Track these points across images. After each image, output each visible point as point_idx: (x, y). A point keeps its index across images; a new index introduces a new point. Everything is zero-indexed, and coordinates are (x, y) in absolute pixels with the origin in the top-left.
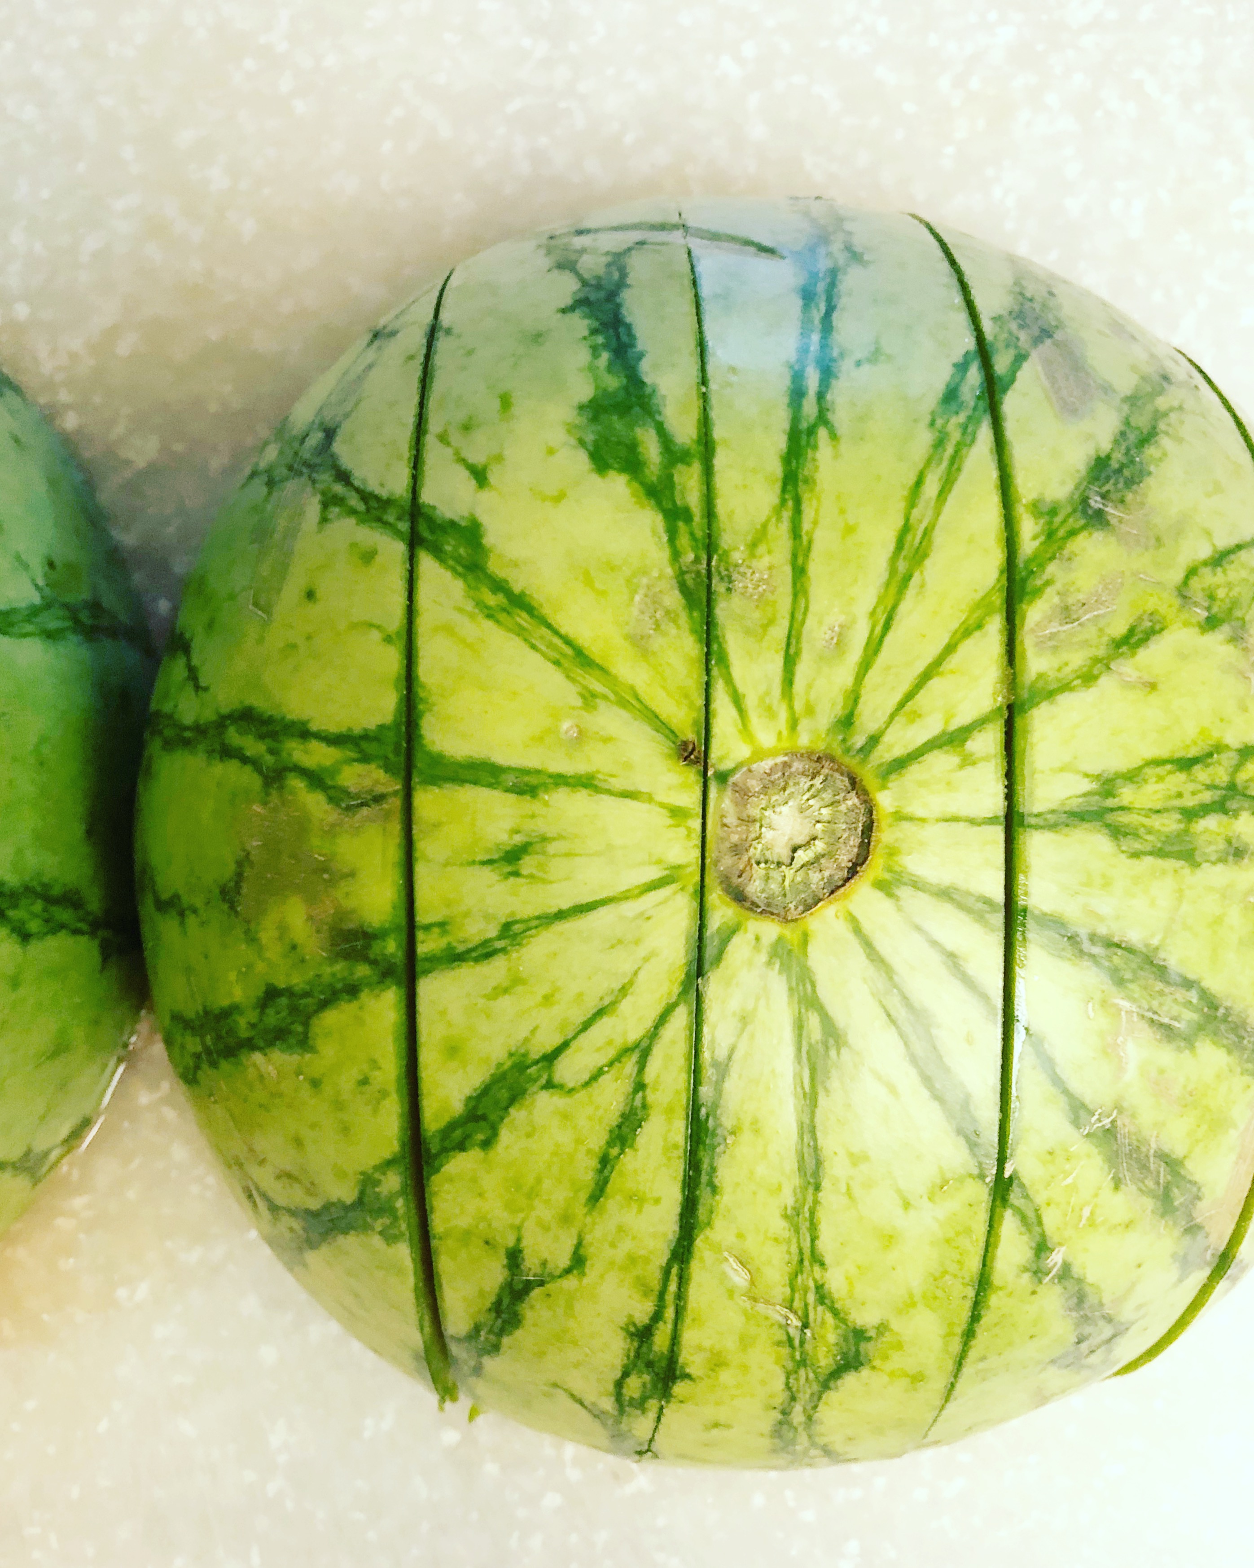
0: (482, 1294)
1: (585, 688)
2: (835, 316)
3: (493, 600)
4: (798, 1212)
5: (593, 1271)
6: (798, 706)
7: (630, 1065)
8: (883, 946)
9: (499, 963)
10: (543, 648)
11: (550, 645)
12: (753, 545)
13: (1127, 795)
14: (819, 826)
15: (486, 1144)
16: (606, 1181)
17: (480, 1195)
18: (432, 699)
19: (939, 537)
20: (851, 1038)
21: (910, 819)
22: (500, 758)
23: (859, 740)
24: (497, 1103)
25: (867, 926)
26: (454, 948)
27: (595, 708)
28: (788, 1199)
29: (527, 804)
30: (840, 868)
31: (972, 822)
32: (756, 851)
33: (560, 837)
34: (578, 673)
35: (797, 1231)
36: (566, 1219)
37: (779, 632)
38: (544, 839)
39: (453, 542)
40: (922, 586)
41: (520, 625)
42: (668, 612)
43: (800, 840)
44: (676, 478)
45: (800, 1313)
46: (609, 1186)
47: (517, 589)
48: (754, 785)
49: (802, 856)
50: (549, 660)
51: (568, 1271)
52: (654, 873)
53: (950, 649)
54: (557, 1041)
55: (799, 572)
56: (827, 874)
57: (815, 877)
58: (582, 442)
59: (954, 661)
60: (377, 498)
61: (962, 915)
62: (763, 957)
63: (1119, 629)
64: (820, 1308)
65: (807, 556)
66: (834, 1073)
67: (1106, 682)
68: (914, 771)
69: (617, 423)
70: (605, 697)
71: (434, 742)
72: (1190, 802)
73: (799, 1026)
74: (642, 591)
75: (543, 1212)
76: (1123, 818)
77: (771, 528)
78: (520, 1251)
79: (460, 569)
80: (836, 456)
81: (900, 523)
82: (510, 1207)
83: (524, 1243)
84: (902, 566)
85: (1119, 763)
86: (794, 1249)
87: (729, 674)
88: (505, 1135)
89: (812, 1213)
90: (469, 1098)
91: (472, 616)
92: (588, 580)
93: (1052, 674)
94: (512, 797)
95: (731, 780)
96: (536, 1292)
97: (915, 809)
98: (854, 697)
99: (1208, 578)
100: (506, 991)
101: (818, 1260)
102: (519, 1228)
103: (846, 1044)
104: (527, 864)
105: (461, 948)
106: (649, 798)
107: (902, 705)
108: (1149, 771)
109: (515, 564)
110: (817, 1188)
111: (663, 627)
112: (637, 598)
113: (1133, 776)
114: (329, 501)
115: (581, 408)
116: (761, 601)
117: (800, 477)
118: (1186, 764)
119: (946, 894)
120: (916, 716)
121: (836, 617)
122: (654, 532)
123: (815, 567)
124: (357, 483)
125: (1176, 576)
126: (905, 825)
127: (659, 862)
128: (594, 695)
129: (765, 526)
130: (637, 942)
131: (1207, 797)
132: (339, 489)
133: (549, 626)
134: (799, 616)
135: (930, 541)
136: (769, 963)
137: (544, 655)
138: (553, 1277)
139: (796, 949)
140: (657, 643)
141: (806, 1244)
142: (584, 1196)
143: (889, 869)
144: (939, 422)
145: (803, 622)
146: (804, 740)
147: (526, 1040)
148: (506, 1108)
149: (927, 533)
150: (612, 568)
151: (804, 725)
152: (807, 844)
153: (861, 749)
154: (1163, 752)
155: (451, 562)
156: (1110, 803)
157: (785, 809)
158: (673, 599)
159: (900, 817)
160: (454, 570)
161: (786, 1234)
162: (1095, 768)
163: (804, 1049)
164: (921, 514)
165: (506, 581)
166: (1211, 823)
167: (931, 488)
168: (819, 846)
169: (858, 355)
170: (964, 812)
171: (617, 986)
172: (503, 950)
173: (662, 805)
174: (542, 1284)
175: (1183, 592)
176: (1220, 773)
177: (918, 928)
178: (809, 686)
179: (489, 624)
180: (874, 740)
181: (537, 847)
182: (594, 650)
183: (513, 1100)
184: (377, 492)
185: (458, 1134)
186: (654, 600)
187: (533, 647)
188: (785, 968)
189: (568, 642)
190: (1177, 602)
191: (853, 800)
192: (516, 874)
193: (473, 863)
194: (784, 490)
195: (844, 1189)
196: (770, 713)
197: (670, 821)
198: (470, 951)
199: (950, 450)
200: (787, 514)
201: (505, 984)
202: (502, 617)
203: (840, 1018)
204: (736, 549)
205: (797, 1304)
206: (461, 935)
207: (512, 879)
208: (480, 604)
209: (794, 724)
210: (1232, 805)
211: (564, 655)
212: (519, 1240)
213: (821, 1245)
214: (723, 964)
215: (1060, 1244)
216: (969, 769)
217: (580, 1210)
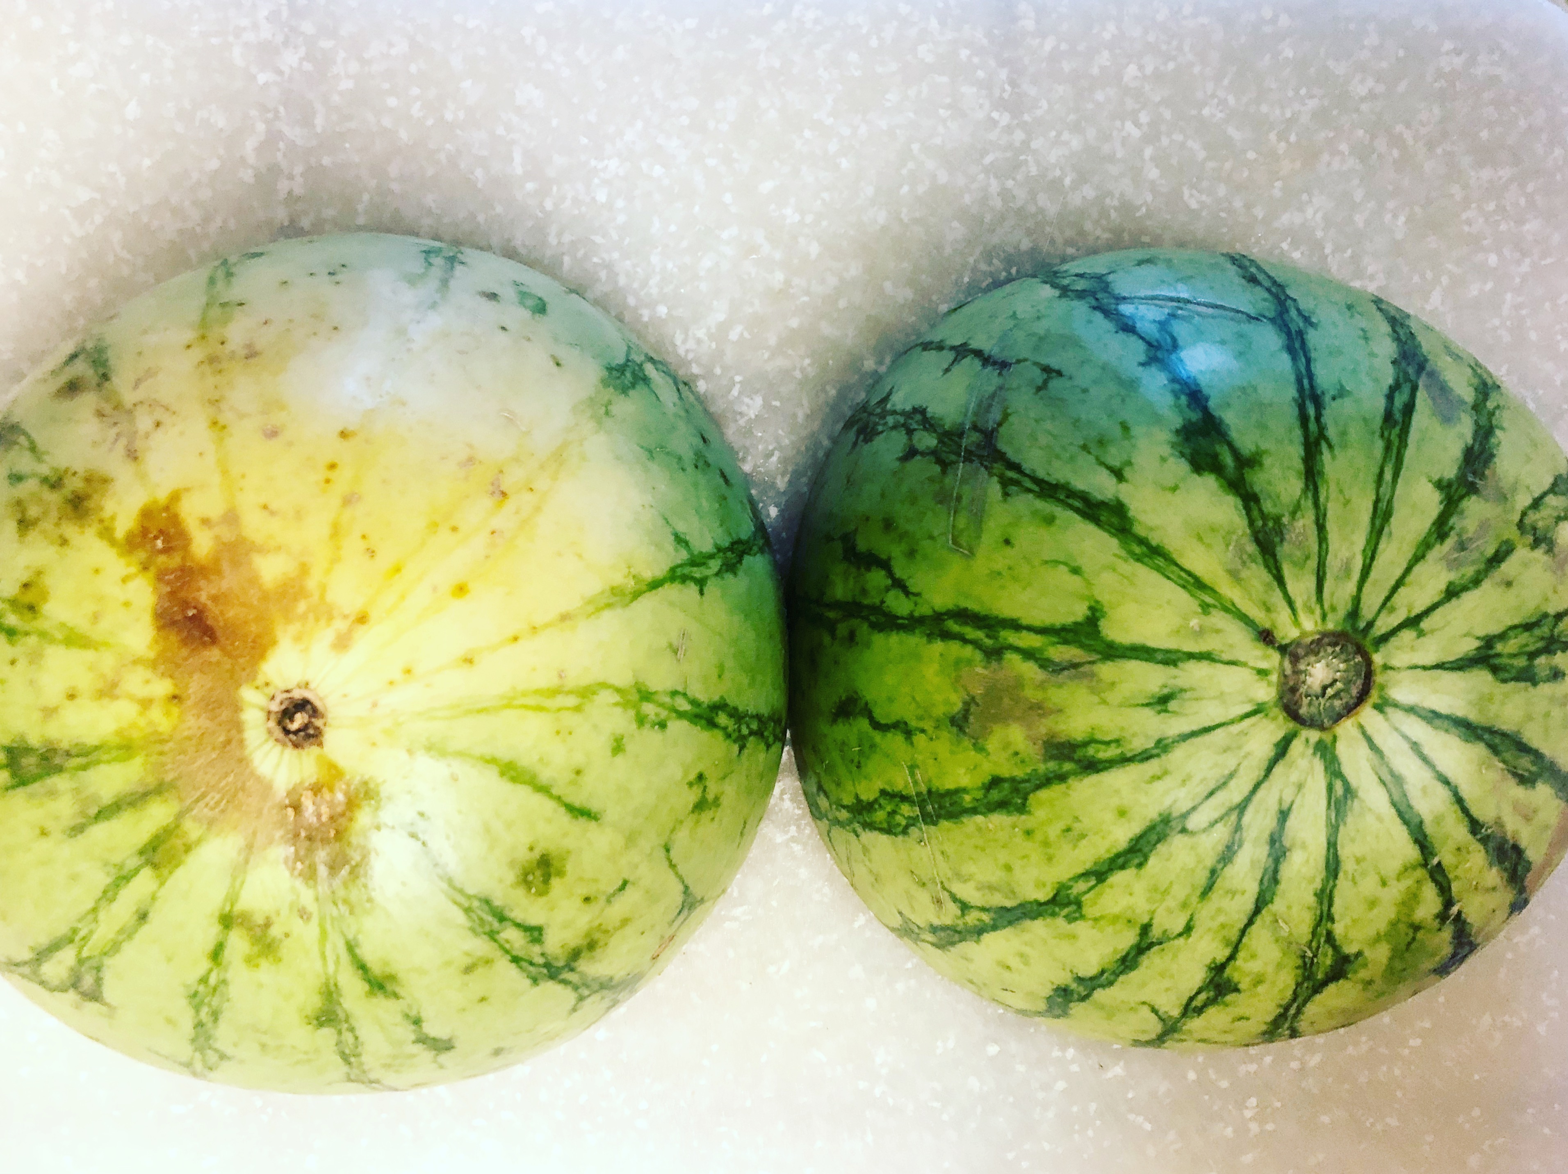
0: (1115, 951)
1: (1203, 601)
2: (1312, 365)
3: (1138, 550)
4: (1323, 890)
5: (1195, 934)
6: (1326, 606)
7: (1234, 817)
8: (1378, 740)
9: (1154, 762)
10: (1175, 579)
11: (1180, 577)
12: (1293, 514)
13: (1499, 647)
14: (1338, 674)
15: (1140, 865)
16: (1214, 883)
17: (1131, 894)
18: (1105, 609)
19: (1396, 504)
20: (1361, 794)
21: (1391, 668)
22: (1152, 643)
23: (1362, 625)
24: (1148, 842)
25: (1370, 730)
26: (1125, 754)
27: (1209, 613)
28: (1318, 885)
29: (1171, 670)
30: (1352, 697)
31: (1424, 668)
32: (1303, 689)
33: (1192, 689)
34: (1199, 593)
35: (1321, 903)
36: (1184, 905)
37: (1313, 563)
38: (1182, 690)
39: (1105, 514)
40: (1390, 534)
41: (1158, 565)
42: (1250, 556)
43: (1328, 681)
44: (1245, 476)
45: (1314, 949)
46: (1215, 885)
47: (1154, 543)
48: (1301, 651)
49: (1330, 692)
50: (1179, 585)
51: (1180, 935)
52: (1249, 708)
53: (1408, 570)
54: (1190, 805)
55: (1321, 528)
56: (1344, 701)
57: (1337, 703)
58: (1182, 455)
59: (1409, 579)
60: (1047, 483)
61: (1419, 720)
62: (1311, 751)
63: (1490, 551)
64: (1327, 946)
65: (1324, 519)
66: (1349, 813)
67: (1486, 585)
68: (1394, 641)
69: (1203, 442)
70: (1215, 606)
71: (1107, 635)
72: (1531, 648)
73: (1330, 788)
74: (1233, 544)
75: (1171, 902)
76: (1497, 661)
77: (1302, 502)
78: (1151, 925)
79: (1113, 531)
80: (1334, 457)
81: (1374, 497)
82: (1149, 900)
83: (1155, 922)
84: (1378, 522)
85: (1495, 629)
86: (1318, 912)
87: (1285, 588)
88: (1152, 861)
89: (1331, 892)
90: (1132, 840)
91: (1126, 561)
92: (1200, 538)
93: (1457, 582)
94: (1160, 667)
95: (1289, 650)
96: (1155, 949)
97: (1395, 662)
98: (1357, 600)
99: (1532, 517)
100: (1159, 778)
101: (1331, 918)
102: (1153, 912)
103: (1356, 796)
104: (1172, 705)
105: (1129, 755)
106: (1244, 665)
107: (1384, 604)
108: (1511, 633)
109: (1151, 529)
110: (1336, 877)
111: (1248, 564)
112: (1231, 548)
113: (1502, 636)
114: (1005, 483)
115: (1178, 432)
116: (1300, 545)
117: (1315, 471)
118: (1528, 627)
119: (1411, 710)
120: (1393, 610)
121: (1344, 554)
122: (1236, 507)
123: (1331, 526)
124: (1027, 472)
125: (1516, 517)
126: (1390, 672)
127: (1250, 701)
128: (1208, 606)
129: (1299, 502)
130: (1239, 748)
131: (1540, 644)
132: (1011, 474)
133: (1177, 565)
134: (1323, 554)
135: (1392, 507)
136: (1314, 754)
137: (1176, 583)
138: (1169, 939)
139: (1329, 745)
140: (1244, 574)
141: (1325, 908)
142: (1198, 893)
143: (1381, 697)
144: (1386, 434)
145: (1326, 559)
146: (1330, 626)
147: (1171, 806)
148: (1155, 845)
149: (1390, 502)
150: (1213, 529)
151: (1330, 617)
152: (1331, 685)
153: (1363, 630)
154: (1516, 621)
155: (1106, 527)
156: (1492, 652)
157: (1318, 665)
158: (1252, 548)
159: (1386, 667)
160: (1110, 532)
161: (1315, 905)
162: (1481, 633)
163: (1333, 800)
164: (1385, 490)
165: (1147, 539)
166: (1541, 661)
167: (1388, 476)
168: (1339, 685)
169: (1332, 392)
170: (1421, 663)
171: (1227, 772)
172: (1158, 755)
173: (1253, 668)
174: (1161, 943)
175: (1520, 525)
176: (1544, 631)
177: (1396, 729)
178: (1332, 594)
179: (1139, 565)
180: (1370, 625)
181: (1178, 696)
182: (1207, 579)
183: (1159, 841)
184: (1046, 479)
185: (1121, 861)
186: (1241, 550)
187: (1169, 578)
188: (1323, 756)
189: (1189, 573)
190: (1518, 532)
191: (1358, 659)
192: (1166, 711)
193: (1138, 705)
194: (1307, 479)
195: (1350, 877)
196: (1311, 611)
197: (1257, 677)
198: (1135, 756)
199: (1395, 451)
200: (1310, 495)
201: (1159, 774)
202: (1146, 560)
203: (1353, 782)
204: (1283, 515)
205: (1314, 944)
206: (1129, 747)
207: (1163, 714)
208: (1132, 553)
209: (1324, 617)
210: (1553, 647)
211: (1187, 582)
212: (1151, 919)
213: (1333, 910)
214: (1288, 756)
215: (1458, 901)
216: (1422, 639)
217: (1194, 899)
